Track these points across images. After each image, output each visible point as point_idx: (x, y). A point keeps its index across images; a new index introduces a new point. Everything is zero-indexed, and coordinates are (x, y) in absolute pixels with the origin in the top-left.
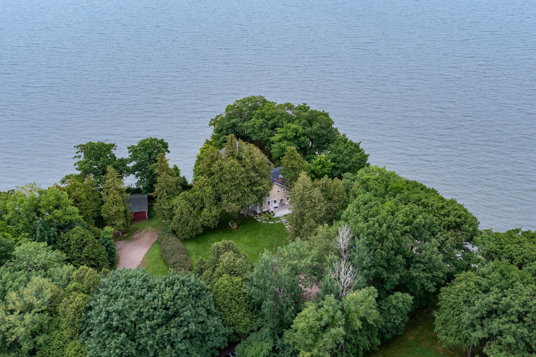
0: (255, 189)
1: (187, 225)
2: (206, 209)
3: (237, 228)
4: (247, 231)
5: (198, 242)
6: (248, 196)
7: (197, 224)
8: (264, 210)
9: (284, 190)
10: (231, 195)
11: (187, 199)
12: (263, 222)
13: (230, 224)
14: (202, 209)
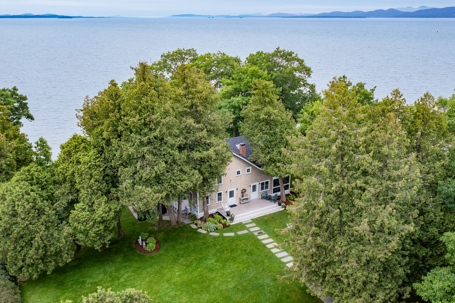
0: (196, 155)
1: (30, 244)
2: (81, 204)
3: (157, 249)
4: (178, 255)
5: (61, 285)
6: (181, 170)
7: (58, 241)
8: (211, 212)
9: (248, 170)
10: (142, 167)
11: (35, 181)
12: (211, 234)
13: (140, 241)
14: (72, 204)
